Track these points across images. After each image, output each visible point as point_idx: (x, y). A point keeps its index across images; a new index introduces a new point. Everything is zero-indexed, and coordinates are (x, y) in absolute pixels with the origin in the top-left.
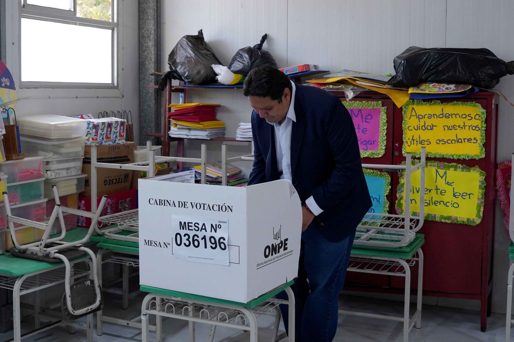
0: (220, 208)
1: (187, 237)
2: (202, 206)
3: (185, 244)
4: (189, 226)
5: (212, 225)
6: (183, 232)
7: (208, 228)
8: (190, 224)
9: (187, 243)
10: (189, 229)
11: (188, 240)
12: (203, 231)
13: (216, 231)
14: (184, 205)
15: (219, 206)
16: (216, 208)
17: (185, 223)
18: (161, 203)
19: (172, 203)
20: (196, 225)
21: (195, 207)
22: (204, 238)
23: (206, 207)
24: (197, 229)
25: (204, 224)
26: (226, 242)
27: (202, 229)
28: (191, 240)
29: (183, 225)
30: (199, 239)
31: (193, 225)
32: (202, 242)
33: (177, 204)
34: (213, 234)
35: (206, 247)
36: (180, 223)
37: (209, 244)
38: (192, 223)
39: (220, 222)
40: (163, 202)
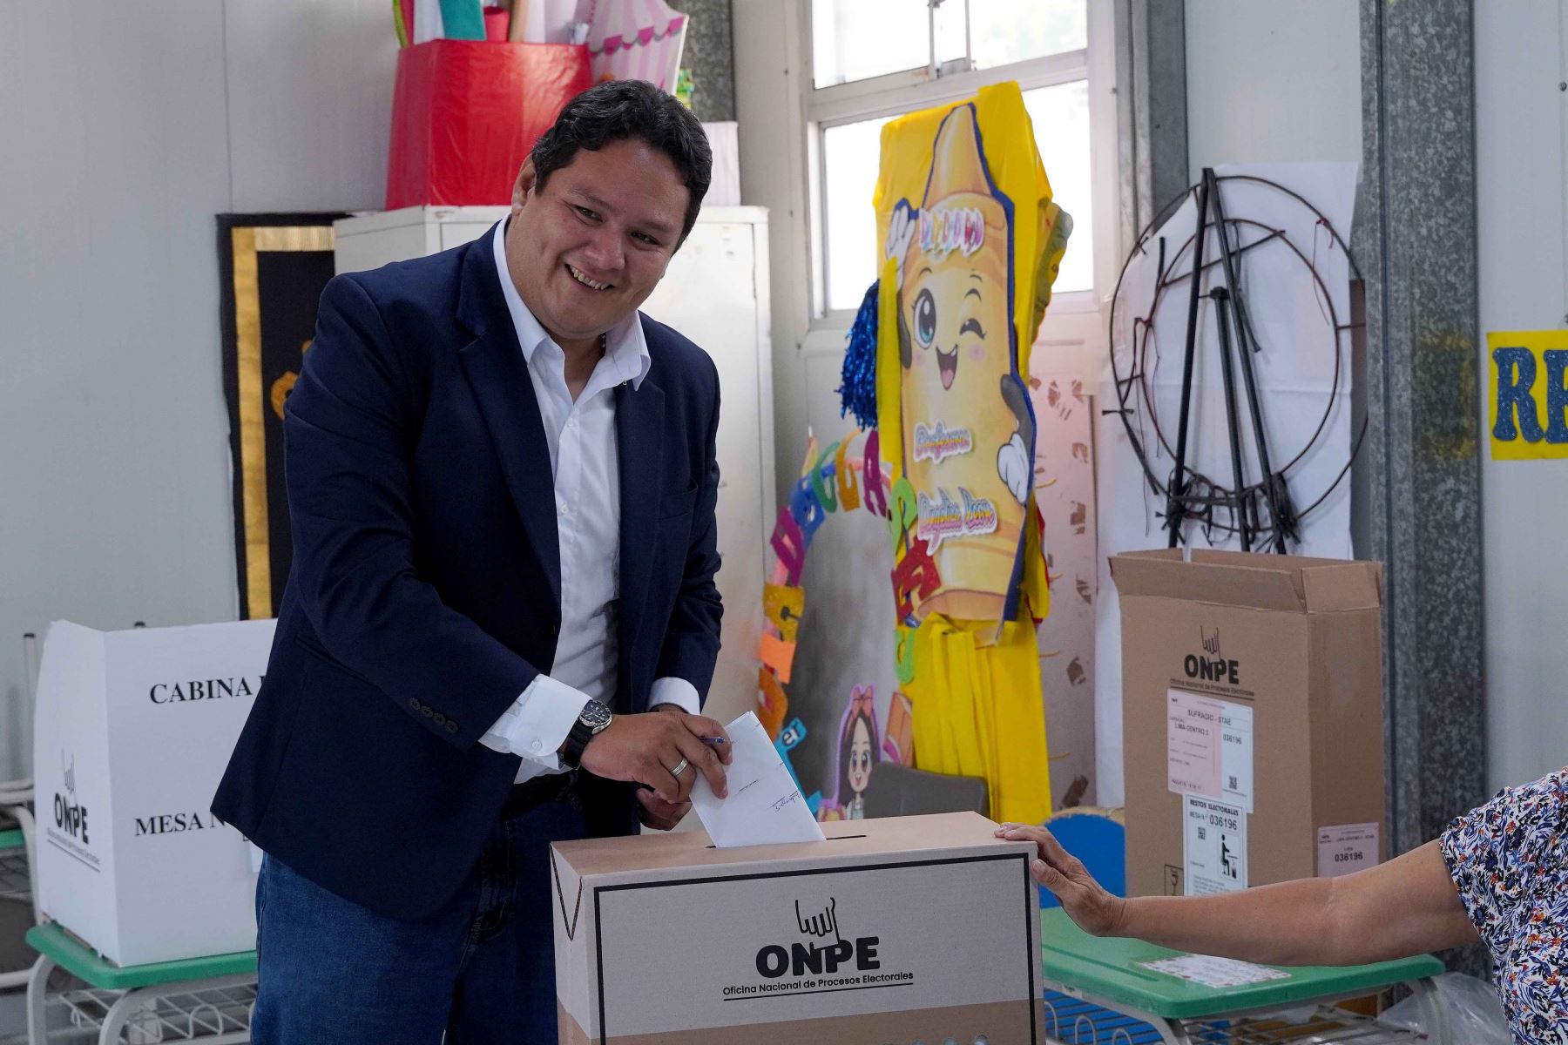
40: (205, 689)
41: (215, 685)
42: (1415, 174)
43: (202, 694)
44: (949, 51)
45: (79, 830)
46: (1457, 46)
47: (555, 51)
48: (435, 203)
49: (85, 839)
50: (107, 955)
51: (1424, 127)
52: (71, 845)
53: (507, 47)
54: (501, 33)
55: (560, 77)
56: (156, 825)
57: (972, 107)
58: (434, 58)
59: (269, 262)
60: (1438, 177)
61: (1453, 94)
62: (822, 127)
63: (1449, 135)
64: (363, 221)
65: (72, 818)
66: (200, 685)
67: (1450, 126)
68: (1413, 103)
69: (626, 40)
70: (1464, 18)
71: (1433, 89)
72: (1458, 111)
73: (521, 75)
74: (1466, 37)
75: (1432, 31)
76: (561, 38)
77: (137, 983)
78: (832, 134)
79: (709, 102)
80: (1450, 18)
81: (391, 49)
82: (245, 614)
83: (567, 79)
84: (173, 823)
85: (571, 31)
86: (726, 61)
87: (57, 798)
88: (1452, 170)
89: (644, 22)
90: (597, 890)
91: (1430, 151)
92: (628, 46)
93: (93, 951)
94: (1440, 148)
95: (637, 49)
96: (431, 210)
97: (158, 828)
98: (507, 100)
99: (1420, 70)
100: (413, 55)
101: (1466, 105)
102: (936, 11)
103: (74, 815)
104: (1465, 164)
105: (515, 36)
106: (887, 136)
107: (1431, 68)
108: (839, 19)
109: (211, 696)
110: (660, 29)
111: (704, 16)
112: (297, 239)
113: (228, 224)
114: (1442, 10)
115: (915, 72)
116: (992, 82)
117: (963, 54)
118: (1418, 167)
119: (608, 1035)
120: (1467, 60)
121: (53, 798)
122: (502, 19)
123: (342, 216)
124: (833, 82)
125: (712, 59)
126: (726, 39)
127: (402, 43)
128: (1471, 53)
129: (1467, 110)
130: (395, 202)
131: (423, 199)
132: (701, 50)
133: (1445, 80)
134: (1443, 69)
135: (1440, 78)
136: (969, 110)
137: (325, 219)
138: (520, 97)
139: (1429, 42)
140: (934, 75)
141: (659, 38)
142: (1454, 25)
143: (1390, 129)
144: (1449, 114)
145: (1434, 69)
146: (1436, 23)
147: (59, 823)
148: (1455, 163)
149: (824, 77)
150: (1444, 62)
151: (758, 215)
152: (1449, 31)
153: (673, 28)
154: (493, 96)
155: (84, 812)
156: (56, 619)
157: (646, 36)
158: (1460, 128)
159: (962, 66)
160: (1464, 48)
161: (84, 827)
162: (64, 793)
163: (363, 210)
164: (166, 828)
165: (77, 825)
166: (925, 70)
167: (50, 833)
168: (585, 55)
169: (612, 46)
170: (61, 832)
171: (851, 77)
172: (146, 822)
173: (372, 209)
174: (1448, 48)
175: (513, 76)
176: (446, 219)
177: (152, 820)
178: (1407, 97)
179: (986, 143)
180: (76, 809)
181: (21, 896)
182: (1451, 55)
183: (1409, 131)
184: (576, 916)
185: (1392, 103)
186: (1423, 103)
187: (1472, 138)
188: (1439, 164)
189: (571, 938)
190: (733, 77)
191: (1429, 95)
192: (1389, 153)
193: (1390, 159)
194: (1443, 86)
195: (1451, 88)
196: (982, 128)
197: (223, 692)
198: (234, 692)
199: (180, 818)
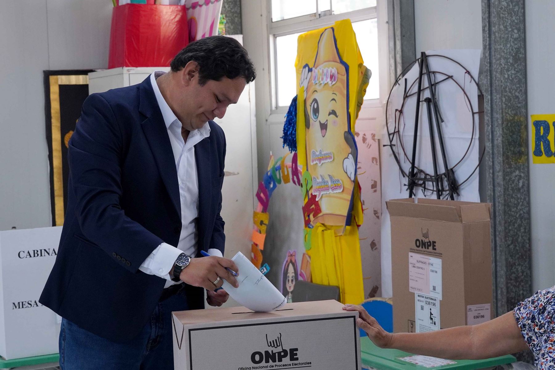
40: (39, 253)
41: (43, 251)
42: (503, 54)
44: (324, 8)
46: (518, 5)
47: (172, 8)
48: (127, 66)
50: (1, 356)
51: (506, 36)
53: (155, 6)
54: (152, 1)
55: (175, 18)
56: (20, 305)
57: (333, 29)
58: (127, 11)
59: (62, 88)
60: (512, 55)
61: (517, 24)
62: (275, 37)
63: (516, 39)
64: (100, 73)
66: (37, 251)
67: (516, 36)
68: (502, 27)
69: (200, 3)
71: (509, 22)
72: (519, 30)
73: (160, 17)
74: (522, 2)
76: (175, 3)
77: (11, 367)
78: (279, 39)
79: (232, 27)
82: (54, 224)
83: (177, 19)
84: (27, 304)
86: (238, 11)
88: (516, 53)
90: (190, 330)
91: (509, 45)
92: (201, 6)
94: (512, 44)
95: (204, 7)
96: (125, 69)
98: (154, 27)
99: (504, 14)
100: (118, 9)
101: (522, 27)
104: (522, 50)
105: (157, 2)
106: (300, 40)
107: (508, 13)
109: (41, 256)
112: (74, 80)
113: (48, 74)
115: (310, 15)
116: (340, 19)
117: (329, 9)
118: (504, 52)
120: (522, 11)
123: (92, 71)
124: (279, 19)
125: (232, 11)
127: (114, 5)
128: (524, 8)
129: (523, 31)
130: (112, 66)
131: (122, 64)
133: (514, 18)
134: (513, 14)
135: (512, 17)
136: (331, 30)
137: (85, 72)
138: (159, 25)
139: (508, 3)
140: (318, 16)
141: (212, 3)
143: (493, 37)
144: (516, 31)
145: (510, 14)
148: (518, 49)
149: (276, 17)
150: (513, 11)
154: (149, 25)
157: (208, 2)
158: (520, 36)
159: (329, 13)
160: (521, 6)
163: (100, 69)
164: (24, 306)
166: (315, 14)
168: (184, 9)
169: (194, 6)
171: (286, 17)
172: (17, 304)
173: (103, 68)
174: (515, 6)
175: (157, 17)
177: (19, 303)
178: (499, 25)
179: (338, 43)
182: (516, 9)
183: (500, 38)
184: (182, 340)
185: (494, 27)
186: (506, 27)
187: (524, 40)
188: (512, 50)
189: (180, 349)
190: (241, 17)
191: (508, 24)
192: (493, 46)
193: (493, 49)
194: (514, 20)
195: (516, 21)
196: (336, 37)
197: (46, 254)
198: (50, 254)
199: (30, 302)
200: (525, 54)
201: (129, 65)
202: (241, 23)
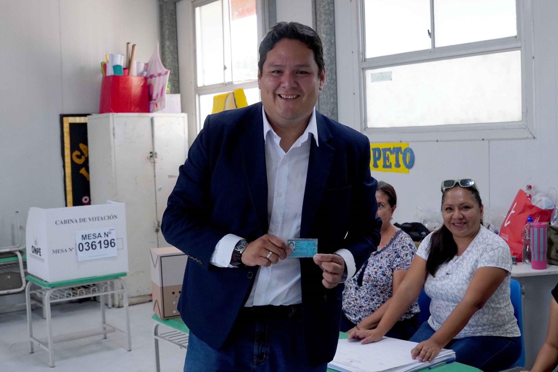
0: (109, 218)
1: (87, 244)
2: (97, 219)
3: (86, 249)
4: (89, 237)
5: (105, 233)
6: (84, 242)
7: (103, 235)
8: (89, 236)
9: (88, 248)
10: (89, 239)
11: (88, 246)
12: (100, 238)
13: (107, 236)
14: (84, 220)
15: (108, 216)
16: (106, 218)
17: (86, 235)
18: (65, 222)
19: (74, 221)
20: (94, 235)
21: (92, 220)
22: (100, 242)
23: (100, 218)
24: (95, 237)
25: (99, 234)
26: (115, 241)
27: (98, 236)
28: (90, 245)
29: (84, 237)
30: (96, 244)
31: (92, 235)
32: (98, 246)
33: (78, 221)
34: (106, 238)
35: (101, 248)
36: (83, 236)
37: (103, 245)
38: (90, 234)
39: (110, 230)
40: (67, 221)
41: (70, 221)
42: (325, 111)
43: (67, 223)
44: (228, 80)
45: (39, 253)
46: (333, 84)
47: (139, 78)
48: (112, 112)
49: (40, 255)
50: (46, 280)
51: (327, 101)
52: (36, 257)
53: (128, 77)
54: (127, 74)
55: (140, 84)
56: (57, 251)
57: (233, 93)
58: (111, 80)
59: (72, 125)
60: (330, 112)
61: (333, 95)
62: (199, 95)
63: (332, 103)
64: (94, 116)
65: (36, 251)
66: (66, 221)
67: (332, 101)
68: (325, 96)
69: (155, 75)
70: (335, 79)
71: (329, 93)
72: (334, 98)
73: (131, 83)
74: (335, 83)
75: (328, 81)
76: (140, 75)
77: (53, 286)
78: (201, 97)
79: (173, 89)
80: (332, 79)
81: (101, 76)
82: (66, 206)
83: (142, 84)
84: (61, 251)
85: (142, 73)
86: (177, 79)
87: (33, 247)
88: (332, 111)
89: (159, 71)
90: (161, 257)
91: (328, 106)
92: (155, 77)
93: (42, 280)
94: (331, 106)
95: (158, 78)
96: (111, 114)
97: (57, 252)
98: (128, 89)
99: (326, 89)
100: (106, 78)
101: (335, 96)
102: (225, 71)
103: (37, 250)
104: (336, 109)
105: (130, 74)
106: (215, 98)
107: (328, 89)
108: (203, 71)
109: (69, 223)
110: (163, 73)
111: (172, 70)
112: (78, 120)
113: (62, 116)
114: (330, 77)
115: (221, 84)
116: (238, 88)
117: (231, 81)
118: (326, 109)
119: (164, 286)
120: (336, 88)
121: (31, 247)
122: (127, 71)
123: (89, 115)
124: (202, 86)
125: (174, 79)
126: (177, 75)
127: (103, 75)
128: (336, 86)
129: (336, 98)
130: (102, 111)
131: (109, 111)
132: (172, 77)
133: (331, 91)
134: (331, 89)
135: (330, 91)
136: (232, 94)
137: (85, 115)
138: (131, 88)
139: (328, 83)
140: (225, 85)
141: (163, 75)
142: (333, 80)
143: (320, 102)
144: (332, 98)
145: (329, 89)
146: (329, 79)
147: (33, 252)
148: (334, 108)
149: (200, 84)
150: (331, 88)
151: (185, 115)
152: (332, 81)
153: (166, 73)
154: (125, 88)
155: (40, 249)
156: (32, 206)
157: (160, 75)
158: (334, 101)
159: (231, 83)
160: (335, 85)
161: (40, 252)
162: (34, 245)
163: (94, 113)
164: (59, 252)
165: (38, 252)
166: (223, 84)
167: (31, 255)
168: (146, 79)
169: (152, 76)
170: (34, 254)
171: (206, 84)
172: (55, 251)
173: (96, 113)
174: (332, 85)
175: (129, 83)
176: (114, 116)
177: (56, 251)
178: (323, 95)
179: (236, 101)
180: (38, 249)
181: (18, 272)
182: (332, 86)
183: (324, 102)
184: (156, 263)
185: (321, 96)
186: (327, 96)
187: (337, 104)
188: (330, 109)
189: (155, 267)
190: (179, 83)
191: (328, 95)
192: (320, 106)
193: (320, 108)
194: (331, 93)
195: (332, 93)
196: (235, 98)
197: (72, 222)
198: (74, 222)
199: (62, 250)
200: (337, 111)
201: (113, 111)
202: (179, 87)
